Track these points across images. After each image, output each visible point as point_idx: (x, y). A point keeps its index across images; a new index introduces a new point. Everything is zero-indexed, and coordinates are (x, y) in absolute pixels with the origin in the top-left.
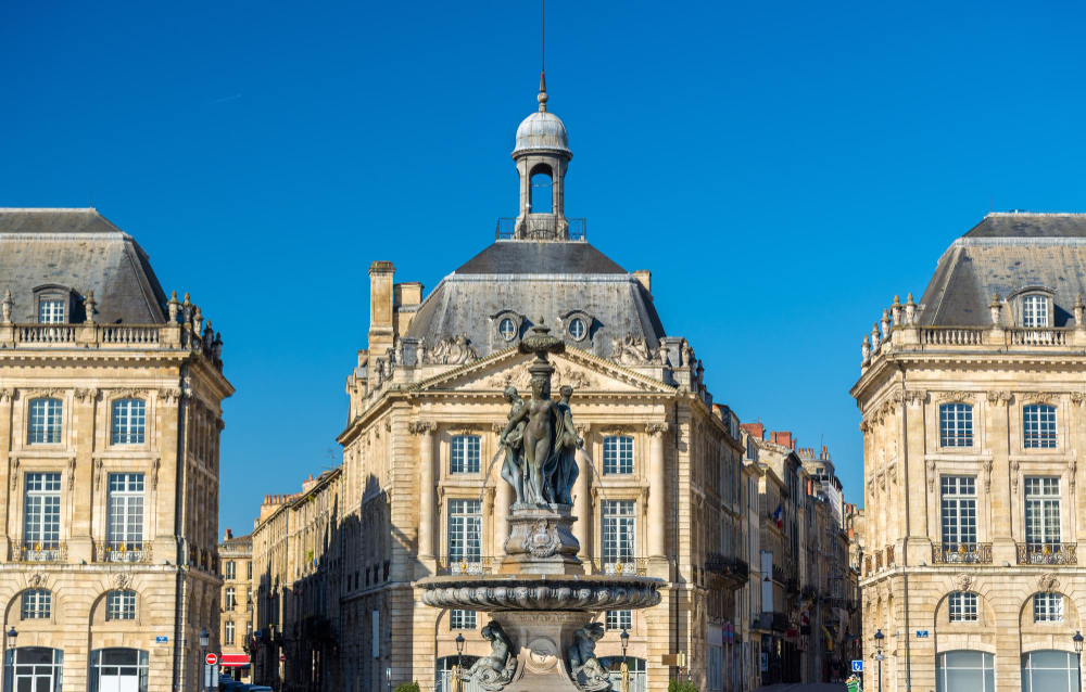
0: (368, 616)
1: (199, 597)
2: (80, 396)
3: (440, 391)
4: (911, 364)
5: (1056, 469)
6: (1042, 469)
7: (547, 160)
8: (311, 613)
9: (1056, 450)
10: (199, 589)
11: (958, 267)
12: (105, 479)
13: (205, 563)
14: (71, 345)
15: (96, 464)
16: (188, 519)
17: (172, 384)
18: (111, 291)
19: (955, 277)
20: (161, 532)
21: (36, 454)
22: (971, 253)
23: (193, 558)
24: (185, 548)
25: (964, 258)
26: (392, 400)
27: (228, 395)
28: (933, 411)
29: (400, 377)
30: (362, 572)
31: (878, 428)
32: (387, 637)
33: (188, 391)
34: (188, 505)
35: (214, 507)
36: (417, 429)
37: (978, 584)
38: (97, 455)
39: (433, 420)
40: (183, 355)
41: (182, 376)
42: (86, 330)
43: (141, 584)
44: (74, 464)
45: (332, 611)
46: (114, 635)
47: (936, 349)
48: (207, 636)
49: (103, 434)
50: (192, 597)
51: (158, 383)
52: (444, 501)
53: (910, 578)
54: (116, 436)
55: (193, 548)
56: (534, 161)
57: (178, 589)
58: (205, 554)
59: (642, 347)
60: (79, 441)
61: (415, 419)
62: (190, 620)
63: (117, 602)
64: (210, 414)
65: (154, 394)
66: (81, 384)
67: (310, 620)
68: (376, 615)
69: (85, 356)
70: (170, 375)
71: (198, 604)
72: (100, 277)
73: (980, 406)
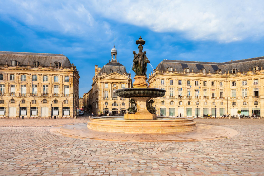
0: (95, 104)
1: (76, 101)
2: (61, 76)
3: (103, 78)
4: (158, 75)
5: (173, 87)
6: (172, 88)
7: (115, 53)
8: (89, 104)
9: (173, 85)
10: (76, 100)
11: (162, 65)
12: (64, 86)
13: (77, 97)
14: (59, 69)
15: (63, 84)
16: (75, 92)
17: (72, 75)
18: (64, 63)
19: (161, 66)
20: (71, 93)
21: (55, 83)
22: (163, 63)
23: (75, 96)
24: (74, 95)
25: (162, 64)
26: (98, 79)
27: (79, 78)
28: (160, 80)
29: (99, 76)
30: (95, 99)
31: (152, 83)
32: (98, 106)
33: (74, 76)
34: (75, 90)
35: (78, 91)
36: (101, 83)
37: (165, 100)
38: (63, 83)
39: (103, 82)
40: (73, 71)
41: (73, 74)
42: (61, 67)
43: (69, 99)
44: (60, 84)
45: (91, 104)
46: (66, 105)
47: (161, 73)
48: (77, 106)
49: (64, 81)
50: (75, 101)
51: (70, 74)
52: (104, 91)
53: (158, 100)
54: (65, 81)
55: (75, 95)
56: (113, 53)
57: (73, 100)
58: (77, 96)
59: (126, 74)
60: (60, 81)
61: (101, 81)
62: (75, 104)
63: (66, 102)
64: (77, 80)
65: (70, 76)
66: (61, 74)
67: (89, 105)
68: (96, 104)
69: (61, 70)
70: (72, 73)
71: (76, 102)
72: (63, 62)
73: (165, 80)
